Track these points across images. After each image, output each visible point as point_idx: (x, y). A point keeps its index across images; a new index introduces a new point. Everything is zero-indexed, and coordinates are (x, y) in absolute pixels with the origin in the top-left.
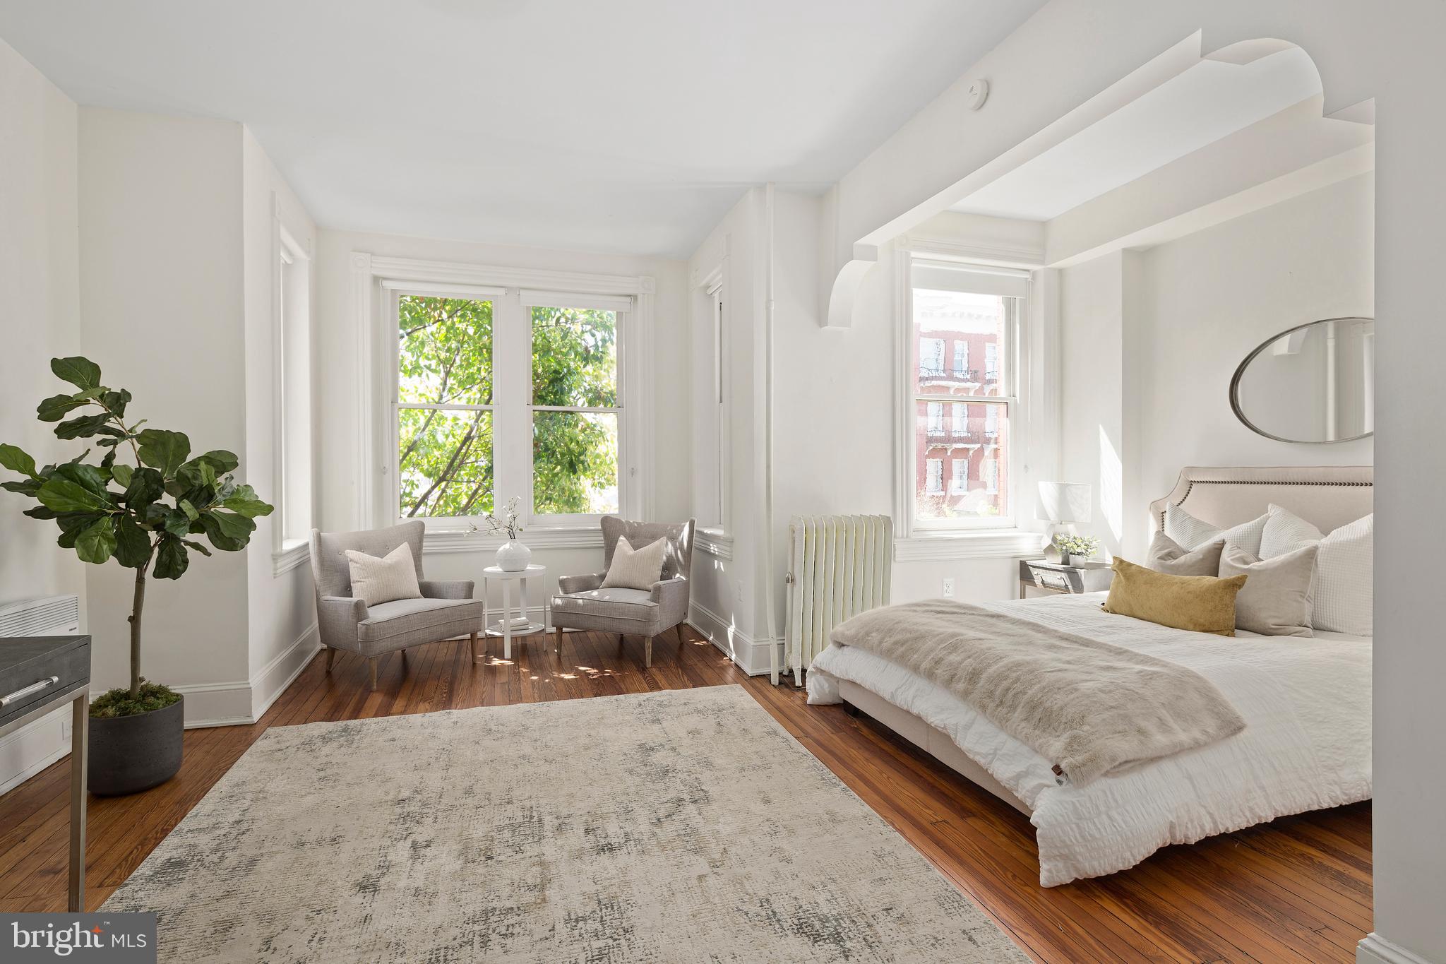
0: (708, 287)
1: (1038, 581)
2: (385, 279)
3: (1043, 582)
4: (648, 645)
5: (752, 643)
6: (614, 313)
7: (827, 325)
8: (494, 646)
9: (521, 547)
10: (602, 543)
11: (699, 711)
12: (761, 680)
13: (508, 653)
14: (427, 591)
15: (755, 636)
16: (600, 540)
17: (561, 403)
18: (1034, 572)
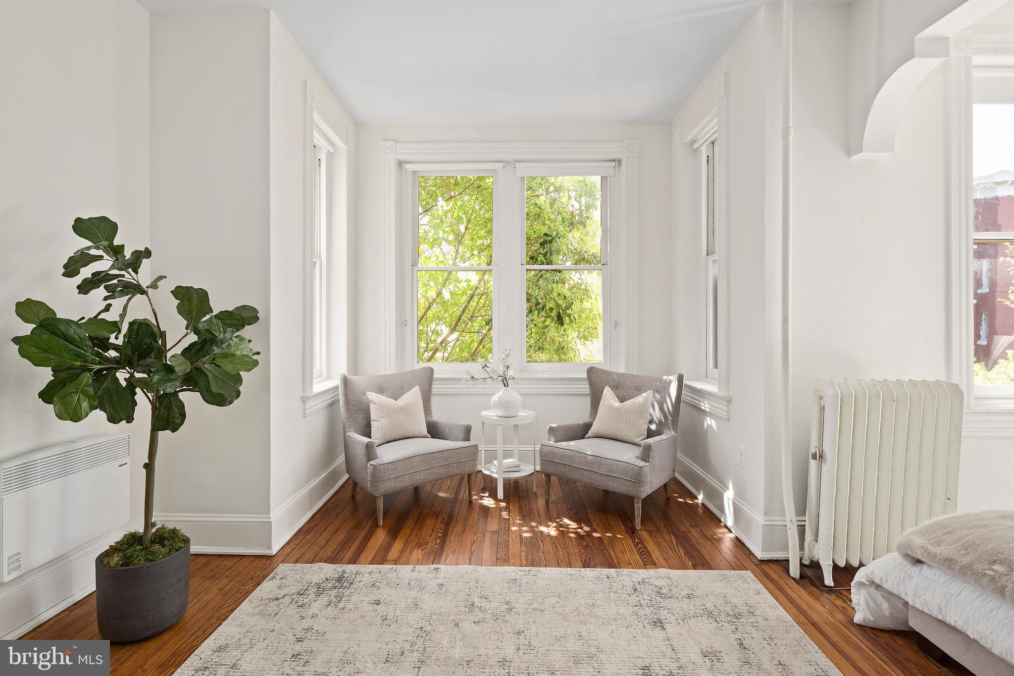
0: (694, 141)
2: (407, 162)
4: (638, 506)
5: (763, 522)
6: (597, 179)
7: (861, 152)
8: (489, 486)
9: (512, 393)
10: (588, 391)
12: (775, 567)
13: (500, 495)
14: (434, 431)
15: (766, 514)
16: (585, 388)
17: (550, 263)
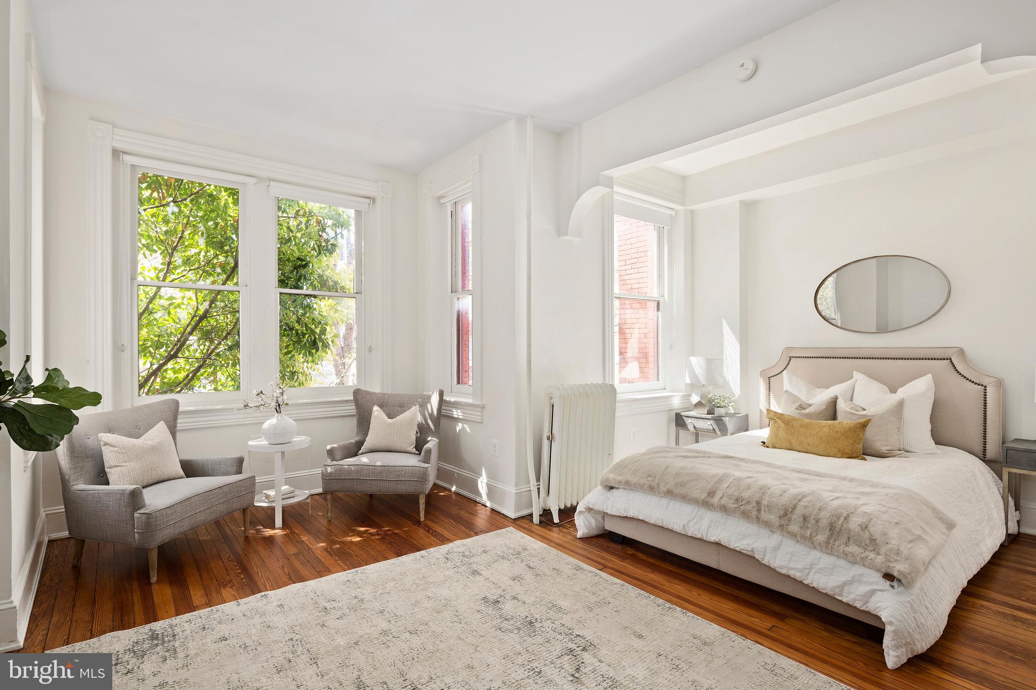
0: (441, 197)
1: (691, 427)
2: (124, 153)
3: (694, 427)
4: (422, 501)
5: (514, 492)
6: (351, 213)
7: (565, 236)
8: (267, 516)
9: (287, 420)
10: (354, 412)
11: (503, 558)
12: (524, 521)
13: (279, 522)
14: (191, 469)
15: (516, 485)
16: (352, 409)
17: (297, 287)
18: (688, 421)
